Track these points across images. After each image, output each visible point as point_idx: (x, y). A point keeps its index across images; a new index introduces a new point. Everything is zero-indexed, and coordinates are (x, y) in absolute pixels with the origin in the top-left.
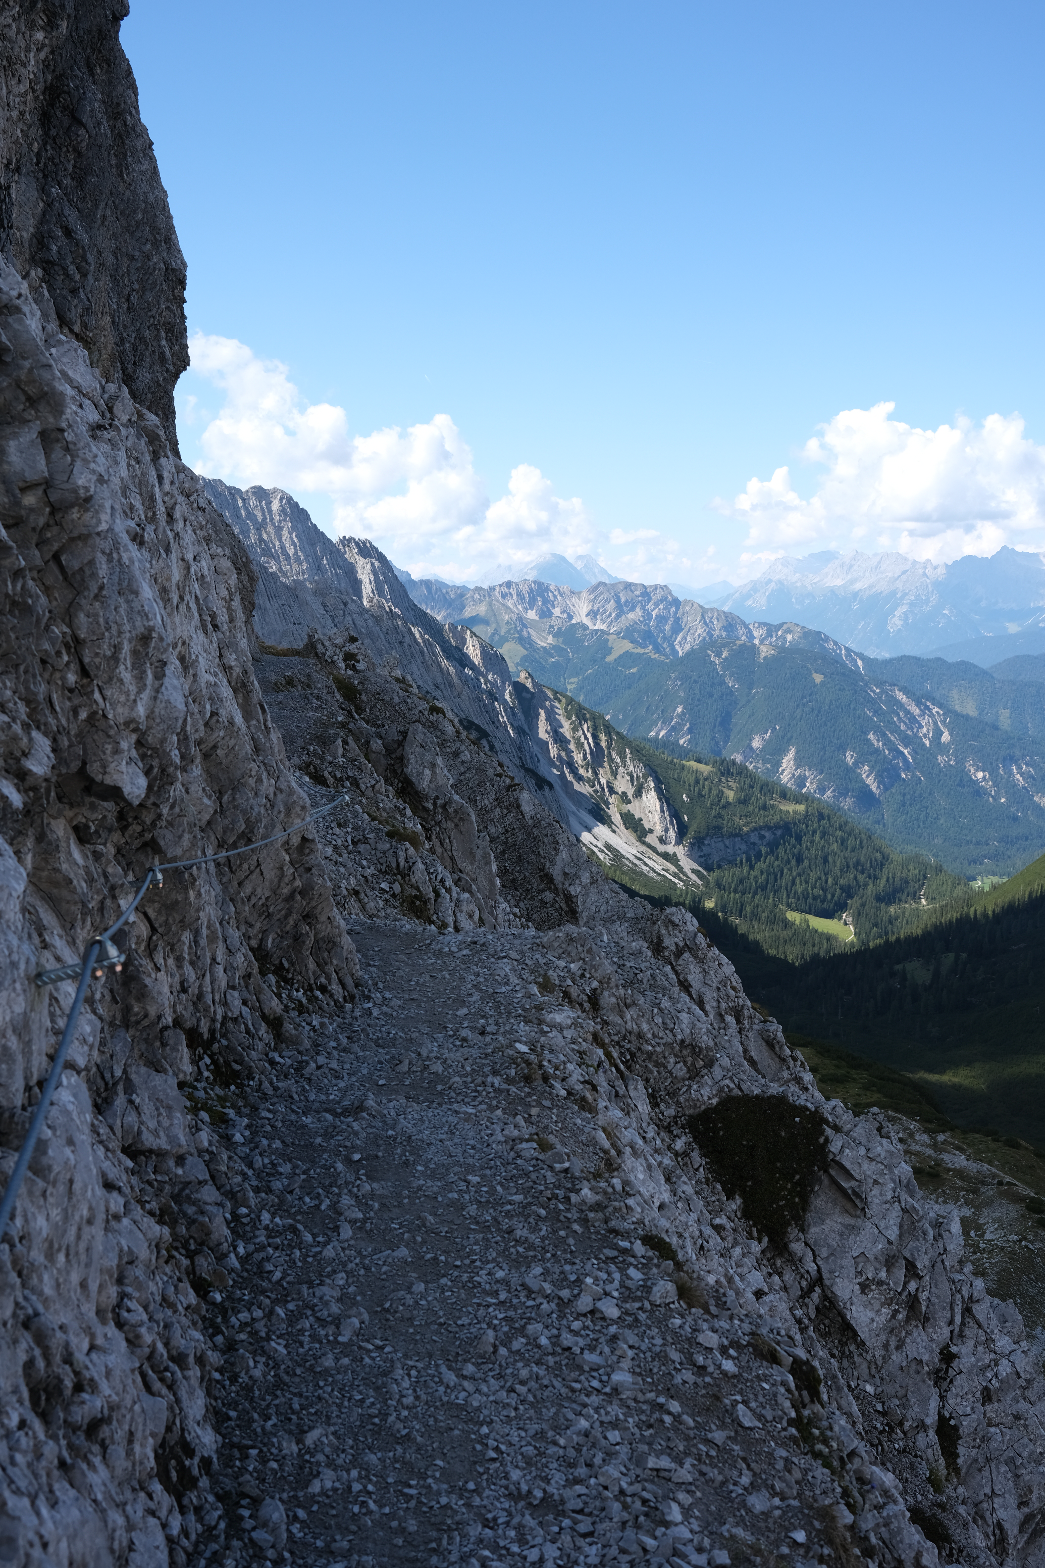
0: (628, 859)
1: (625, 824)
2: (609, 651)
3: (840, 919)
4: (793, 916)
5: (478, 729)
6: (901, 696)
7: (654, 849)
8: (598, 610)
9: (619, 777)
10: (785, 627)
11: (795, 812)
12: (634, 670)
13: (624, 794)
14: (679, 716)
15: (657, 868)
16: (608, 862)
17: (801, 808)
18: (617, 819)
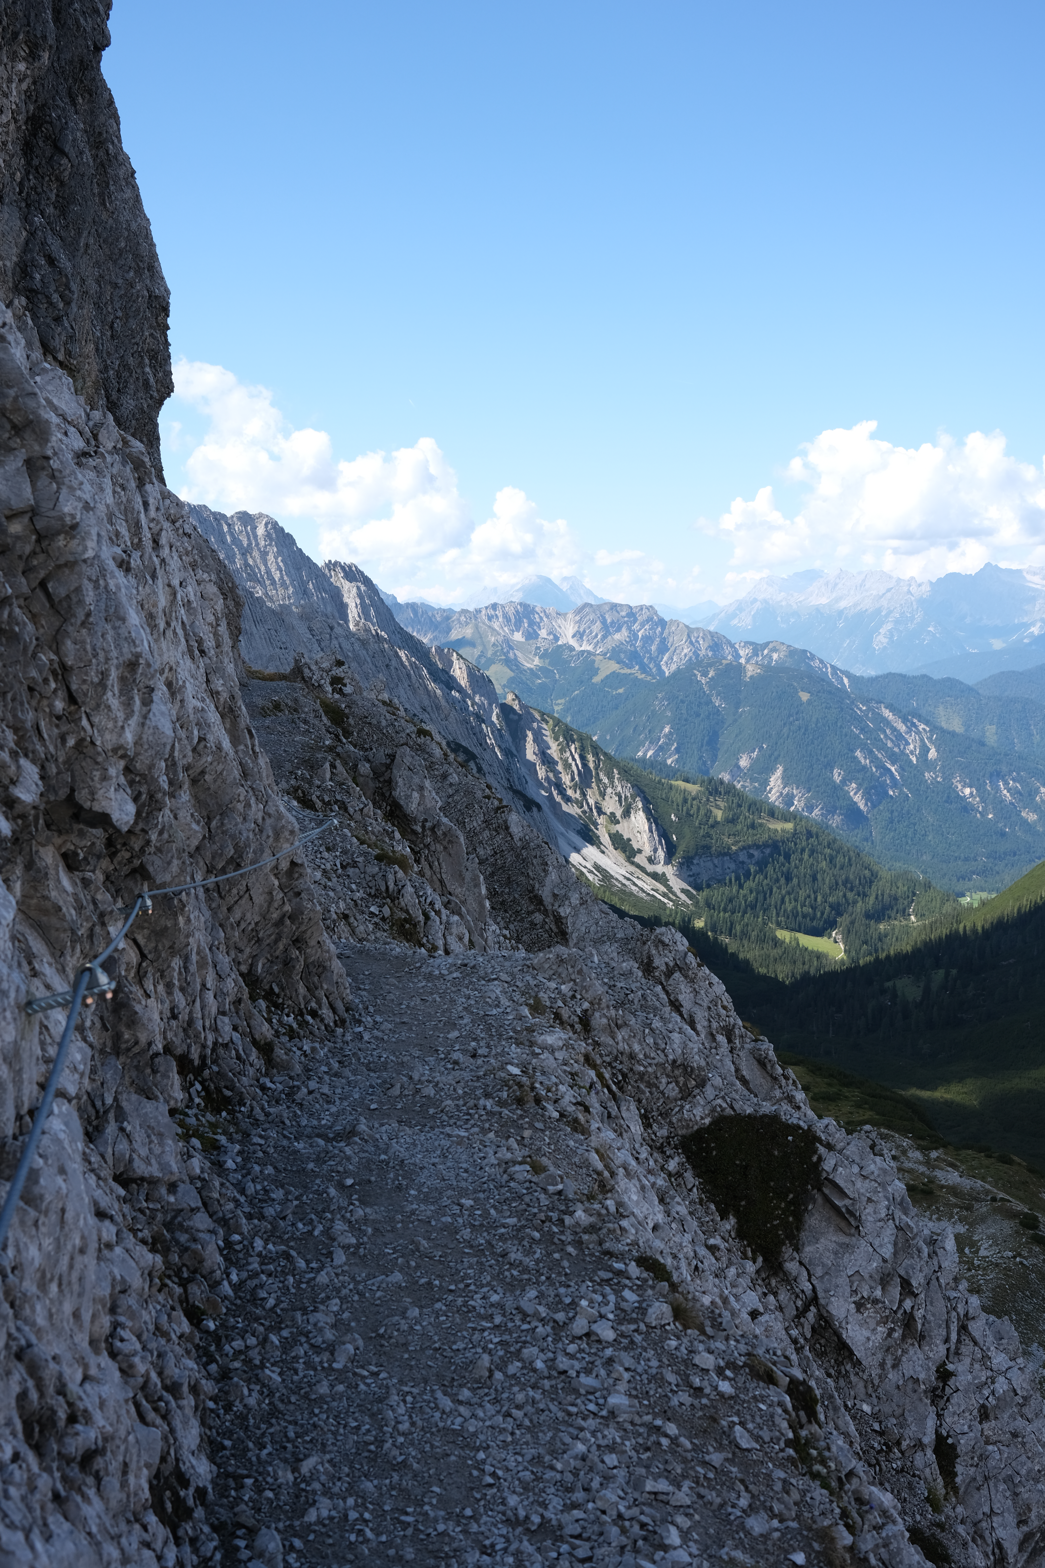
0: (617, 879)
1: (613, 844)
2: (596, 671)
3: (830, 936)
4: (783, 935)
5: (466, 751)
6: (887, 714)
7: (643, 869)
8: (584, 631)
9: (607, 797)
10: (771, 646)
11: (783, 831)
12: (621, 691)
13: (613, 814)
14: (666, 736)
15: (647, 888)
16: (597, 883)
17: (789, 826)
18: (605, 839)
